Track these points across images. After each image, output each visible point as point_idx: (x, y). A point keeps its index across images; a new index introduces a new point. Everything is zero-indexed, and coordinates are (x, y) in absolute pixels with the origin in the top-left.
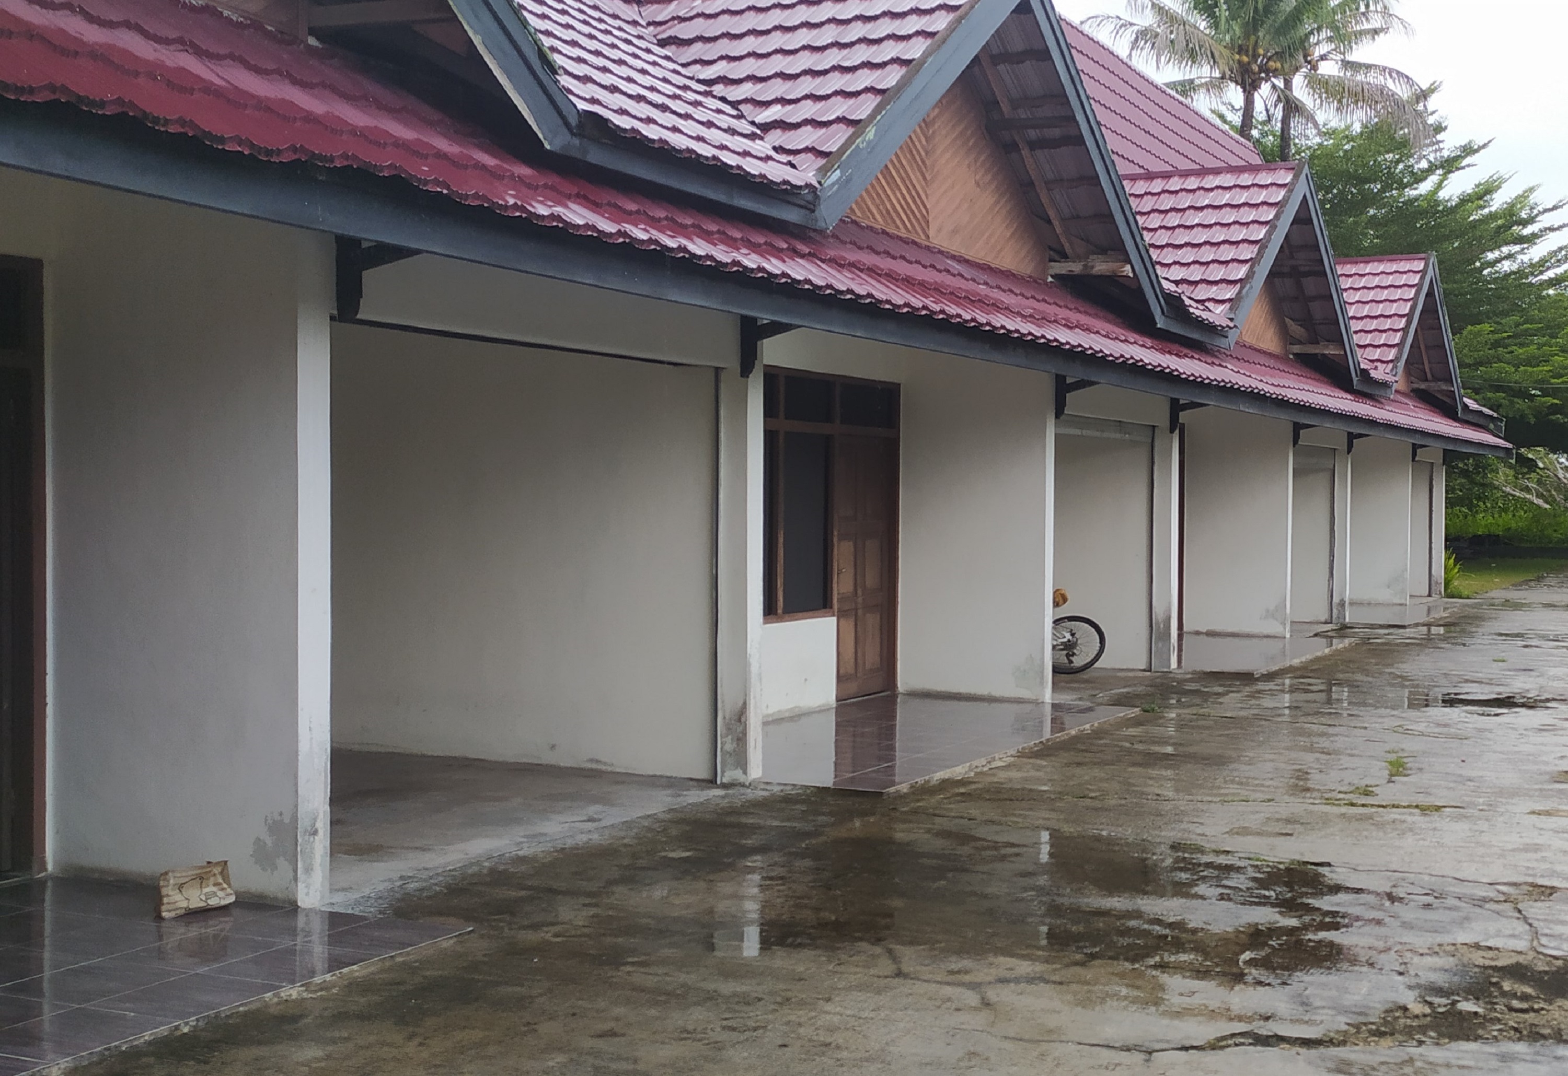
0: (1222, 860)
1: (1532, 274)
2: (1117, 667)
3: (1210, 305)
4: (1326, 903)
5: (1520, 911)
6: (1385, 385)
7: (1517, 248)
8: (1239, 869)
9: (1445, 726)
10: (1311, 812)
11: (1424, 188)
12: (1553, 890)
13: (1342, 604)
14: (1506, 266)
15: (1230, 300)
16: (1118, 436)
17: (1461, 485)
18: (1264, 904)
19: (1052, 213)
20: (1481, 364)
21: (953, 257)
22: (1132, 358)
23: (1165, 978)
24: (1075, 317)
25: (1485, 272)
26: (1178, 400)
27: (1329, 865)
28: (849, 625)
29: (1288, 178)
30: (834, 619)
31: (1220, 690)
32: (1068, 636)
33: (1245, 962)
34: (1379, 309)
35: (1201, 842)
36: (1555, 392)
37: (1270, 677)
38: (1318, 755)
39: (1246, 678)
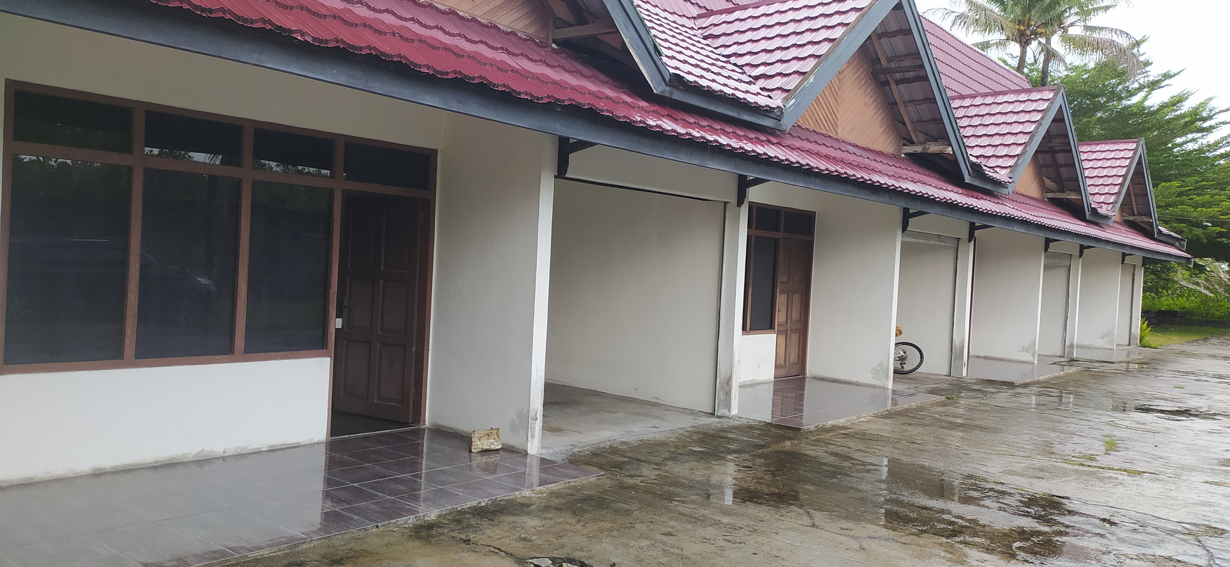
0: (999, 487)
1: (1209, 151)
2: (930, 372)
3: (997, 169)
4: (1066, 520)
5: (1200, 541)
6: (1106, 217)
7: (1199, 135)
8: (1010, 494)
9: (1143, 424)
10: (1055, 466)
11: (1135, 99)
12: (1223, 532)
13: (1072, 346)
14: (1190, 146)
15: (1010, 167)
16: (937, 243)
17: (1152, 279)
18: (1027, 516)
19: (906, 120)
20: (1170, 206)
21: (850, 144)
22: (950, 199)
23: (967, 550)
24: (917, 176)
25: (1175, 150)
26: (974, 223)
27: (1068, 498)
28: (782, 339)
29: (1050, 95)
30: (775, 335)
31: (994, 390)
32: (902, 353)
33: (1017, 548)
34: (1105, 172)
35: (985, 475)
36: (1222, 224)
37: (1025, 385)
38: (1058, 434)
39: (1010, 385)
